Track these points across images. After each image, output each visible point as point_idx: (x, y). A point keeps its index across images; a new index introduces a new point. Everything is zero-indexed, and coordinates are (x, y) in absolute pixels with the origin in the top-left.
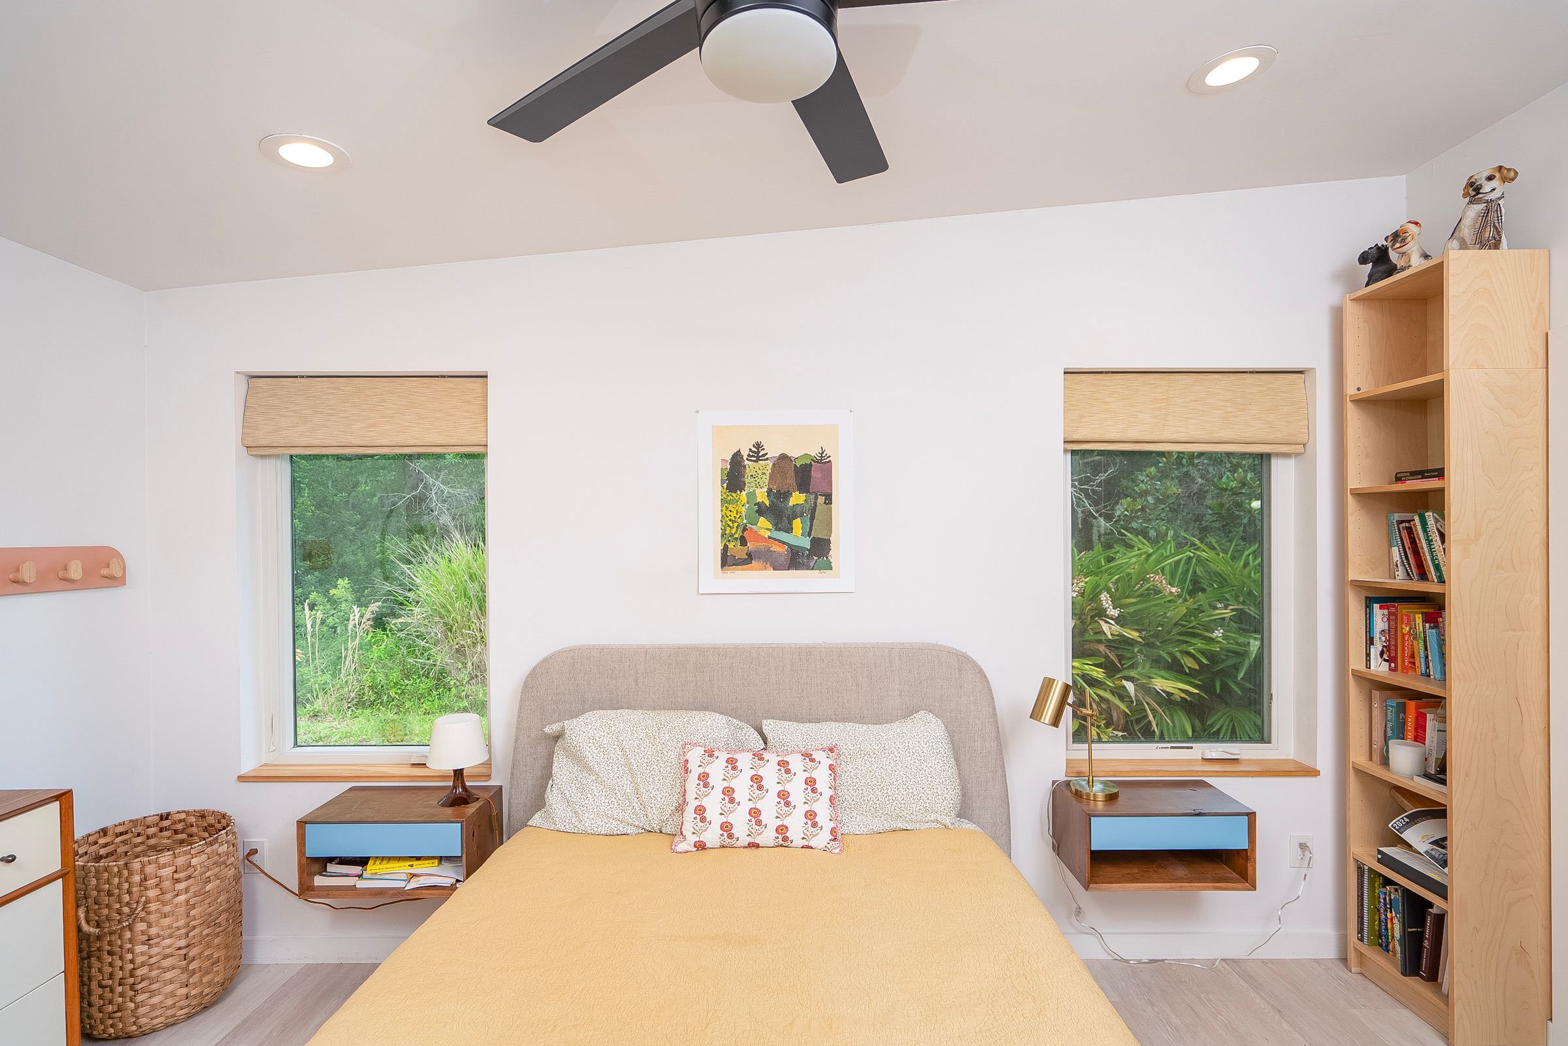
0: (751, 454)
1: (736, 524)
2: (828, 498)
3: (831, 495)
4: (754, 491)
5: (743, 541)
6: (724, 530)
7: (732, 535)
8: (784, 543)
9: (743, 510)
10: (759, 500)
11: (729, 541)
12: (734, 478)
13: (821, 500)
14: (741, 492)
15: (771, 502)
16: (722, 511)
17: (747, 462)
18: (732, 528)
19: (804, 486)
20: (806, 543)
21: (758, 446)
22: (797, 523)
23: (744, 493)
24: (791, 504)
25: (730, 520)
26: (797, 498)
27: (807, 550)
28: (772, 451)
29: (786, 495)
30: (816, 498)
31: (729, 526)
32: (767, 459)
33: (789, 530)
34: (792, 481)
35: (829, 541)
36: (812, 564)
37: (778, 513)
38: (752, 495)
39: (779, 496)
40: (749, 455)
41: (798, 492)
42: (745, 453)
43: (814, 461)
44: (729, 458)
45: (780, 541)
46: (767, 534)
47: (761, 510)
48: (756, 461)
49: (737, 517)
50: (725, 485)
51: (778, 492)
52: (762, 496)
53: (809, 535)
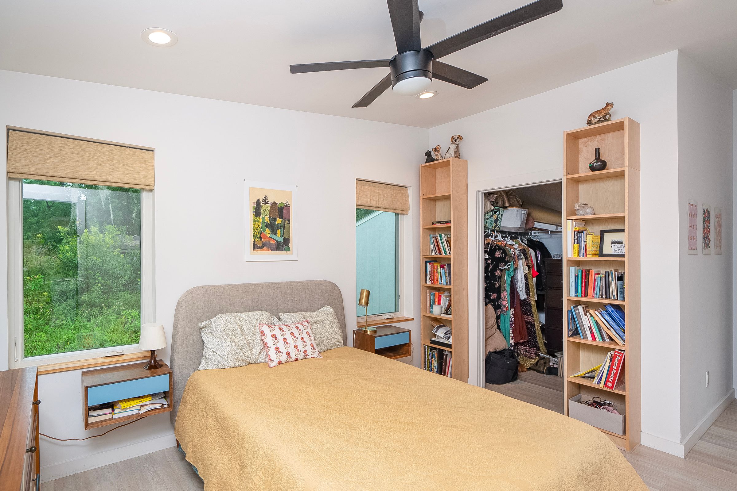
0: (263, 201)
1: (258, 231)
2: (289, 221)
3: (290, 220)
4: (264, 217)
5: (261, 239)
6: (254, 233)
7: (257, 236)
8: (275, 240)
9: (261, 225)
10: (266, 221)
11: (256, 238)
12: (257, 211)
13: (287, 222)
14: (260, 217)
15: (270, 222)
16: (253, 225)
17: (262, 204)
18: (257, 232)
19: (281, 217)
20: (281, 240)
21: (266, 197)
22: (279, 231)
23: (261, 217)
24: (277, 223)
25: (256, 229)
26: (279, 221)
27: (282, 243)
28: (271, 200)
29: (275, 219)
30: (285, 221)
31: (256, 232)
32: (269, 204)
33: (276, 234)
34: (277, 213)
35: (289, 239)
36: (284, 249)
37: (272, 226)
38: (263, 218)
39: (273, 219)
40: (262, 201)
41: (279, 218)
42: (261, 200)
43: (285, 206)
44: (255, 202)
45: (273, 239)
46: (269, 236)
47: (267, 225)
48: (265, 204)
49: (259, 228)
50: (254, 213)
51: (273, 218)
52: (267, 220)
53: (283, 237)
